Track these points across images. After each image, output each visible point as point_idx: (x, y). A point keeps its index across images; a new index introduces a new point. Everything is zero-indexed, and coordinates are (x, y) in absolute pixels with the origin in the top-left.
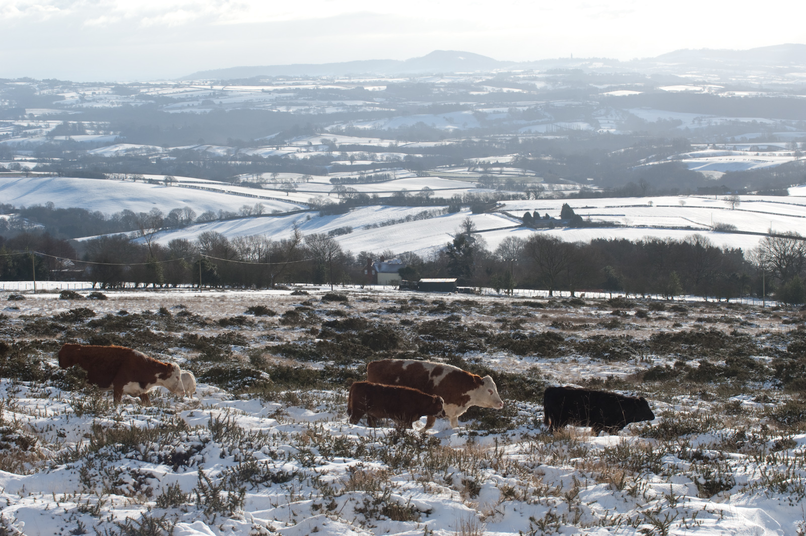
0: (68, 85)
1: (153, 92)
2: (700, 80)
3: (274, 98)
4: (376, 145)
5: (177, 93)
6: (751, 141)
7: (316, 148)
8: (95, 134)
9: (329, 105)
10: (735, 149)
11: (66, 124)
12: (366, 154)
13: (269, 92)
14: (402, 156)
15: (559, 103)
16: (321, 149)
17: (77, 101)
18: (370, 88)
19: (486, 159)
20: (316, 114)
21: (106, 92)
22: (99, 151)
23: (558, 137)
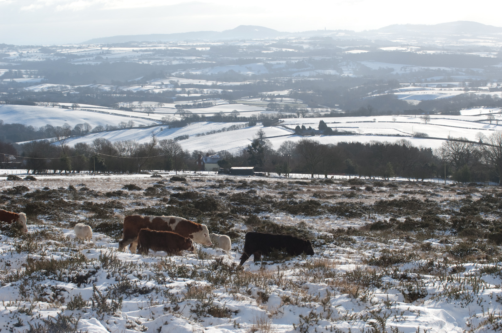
0: (12, 47)
1: (64, 51)
2: (405, 43)
3: (140, 55)
4: (203, 84)
5: (80, 52)
6: (437, 81)
7: (166, 86)
8: (28, 78)
9: (174, 59)
10: (427, 86)
11: (10, 72)
12: (197, 90)
13: (137, 51)
14: (220, 91)
15: (317, 58)
16: (169, 87)
17: (18, 57)
18: (200, 49)
19: (272, 93)
20: (166, 65)
21: (35, 51)
22: (31, 88)
23: (317, 79)
